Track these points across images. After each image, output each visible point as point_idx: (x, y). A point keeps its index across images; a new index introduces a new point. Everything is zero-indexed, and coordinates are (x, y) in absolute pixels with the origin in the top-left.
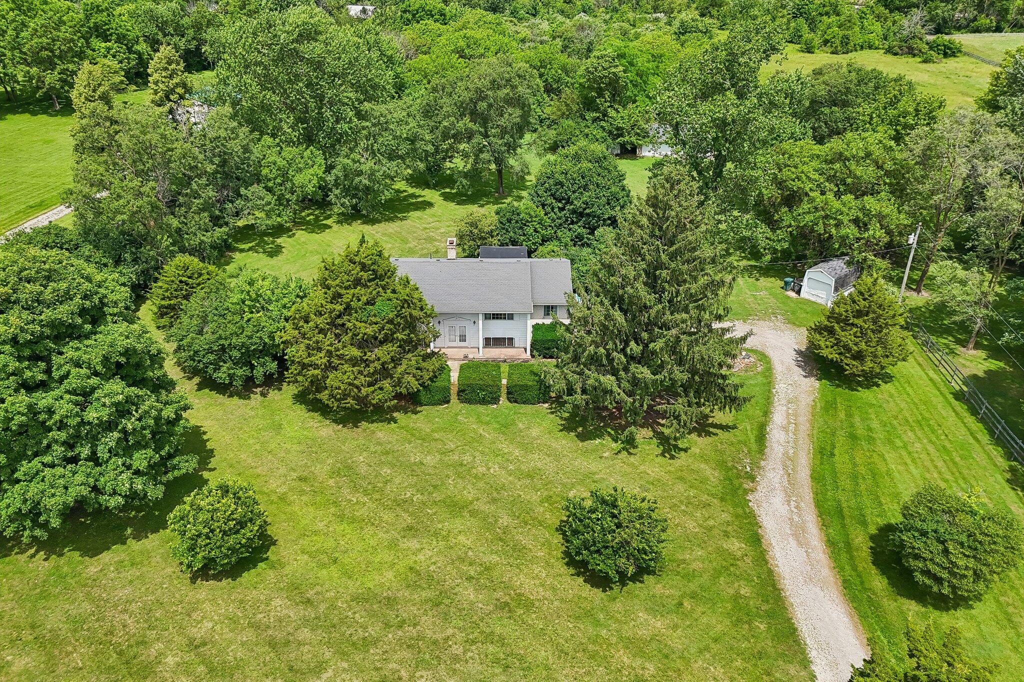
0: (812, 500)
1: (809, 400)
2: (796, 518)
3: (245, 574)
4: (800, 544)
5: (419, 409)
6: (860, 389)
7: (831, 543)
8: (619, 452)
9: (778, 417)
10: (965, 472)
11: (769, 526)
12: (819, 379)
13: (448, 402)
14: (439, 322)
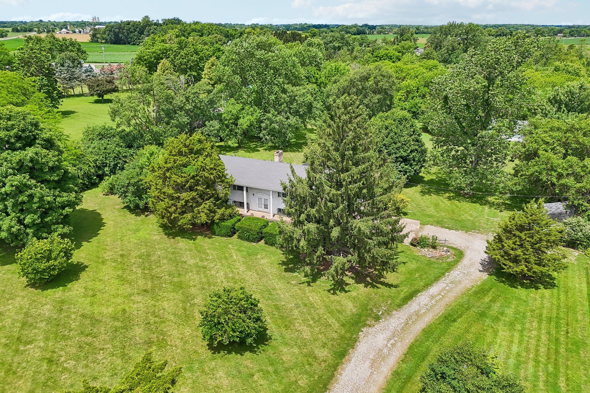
0: (410, 343)
1: (469, 286)
2: (385, 351)
3: (49, 290)
4: (372, 366)
5: (213, 236)
6: (519, 287)
7: (396, 374)
8: (303, 283)
9: (434, 290)
10: (561, 360)
11: (360, 350)
12: (490, 275)
13: (230, 236)
14: (253, 194)
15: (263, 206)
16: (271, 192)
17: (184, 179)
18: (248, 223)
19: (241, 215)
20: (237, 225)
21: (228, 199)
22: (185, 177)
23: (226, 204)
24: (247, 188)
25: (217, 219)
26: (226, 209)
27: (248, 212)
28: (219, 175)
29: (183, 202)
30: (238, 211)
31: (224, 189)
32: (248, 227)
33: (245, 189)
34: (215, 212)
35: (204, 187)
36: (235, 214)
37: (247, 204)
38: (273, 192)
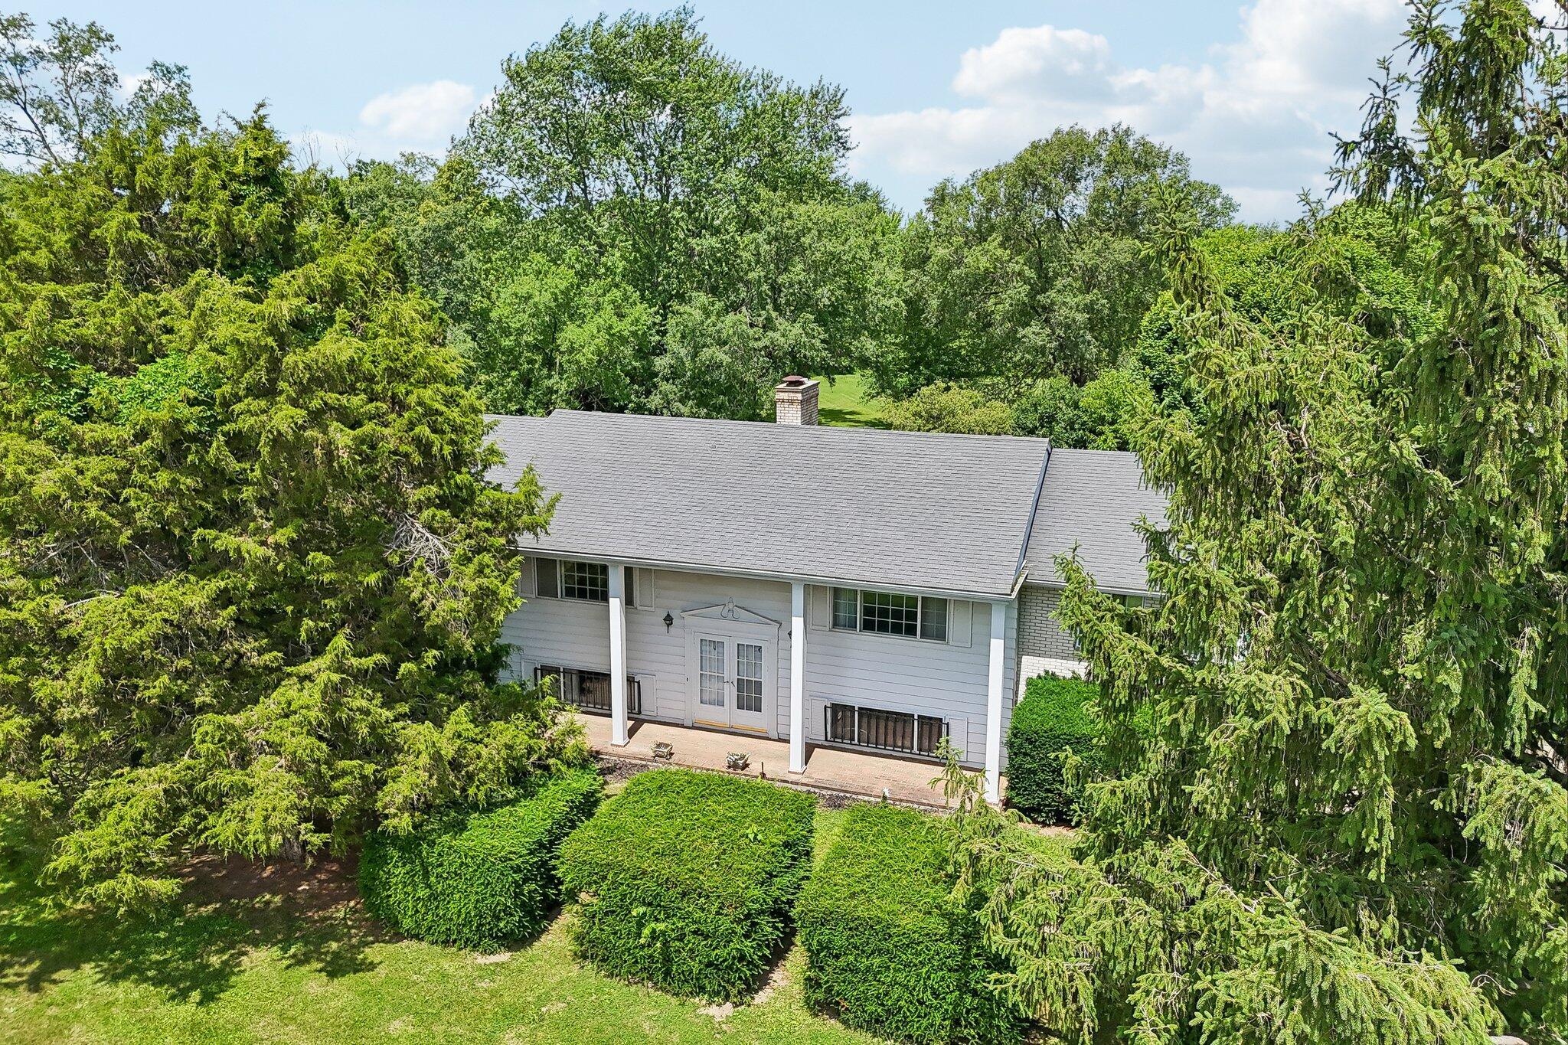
13: (516, 941)
14: (669, 620)
15: (730, 693)
16: (798, 596)
17: (96, 465)
18: (661, 831)
19: (596, 755)
20: (565, 848)
21: (505, 649)
22: (100, 448)
23: (490, 681)
24: (629, 571)
25: (410, 806)
26: (483, 717)
27: (631, 733)
28: (425, 448)
29: (86, 672)
30: (571, 732)
31: (466, 560)
32: (667, 868)
33: (616, 581)
34: (384, 749)
35: (283, 536)
36: (555, 752)
37: (630, 680)
38: (813, 589)
